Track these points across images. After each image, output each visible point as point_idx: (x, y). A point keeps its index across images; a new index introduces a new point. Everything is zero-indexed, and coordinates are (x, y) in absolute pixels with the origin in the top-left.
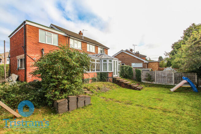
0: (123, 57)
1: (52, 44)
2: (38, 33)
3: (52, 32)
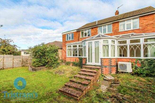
1: (71, 40)
2: (66, 36)
3: (70, 33)
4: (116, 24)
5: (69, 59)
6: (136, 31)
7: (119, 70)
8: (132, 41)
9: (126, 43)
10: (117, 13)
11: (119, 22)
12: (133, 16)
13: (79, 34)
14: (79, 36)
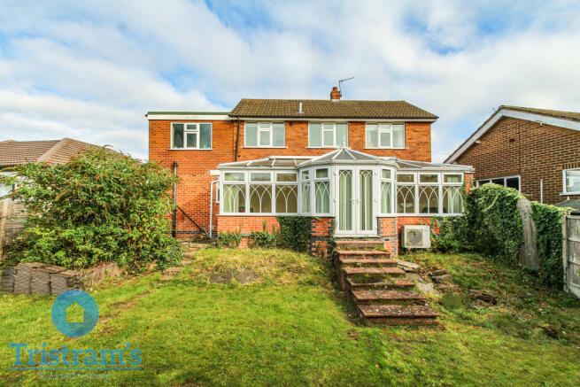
0: (512, 141)
1: (198, 148)
2: (169, 130)
3: (197, 121)
4: (359, 126)
5: (231, 223)
6: (399, 152)
7: (406, 246)
8: (424, 178)
9: (413, 181)
10: (336, 93)
11: (363, 123)
12: (396, 118)
13: (238, 131)
14: (237, 141)
